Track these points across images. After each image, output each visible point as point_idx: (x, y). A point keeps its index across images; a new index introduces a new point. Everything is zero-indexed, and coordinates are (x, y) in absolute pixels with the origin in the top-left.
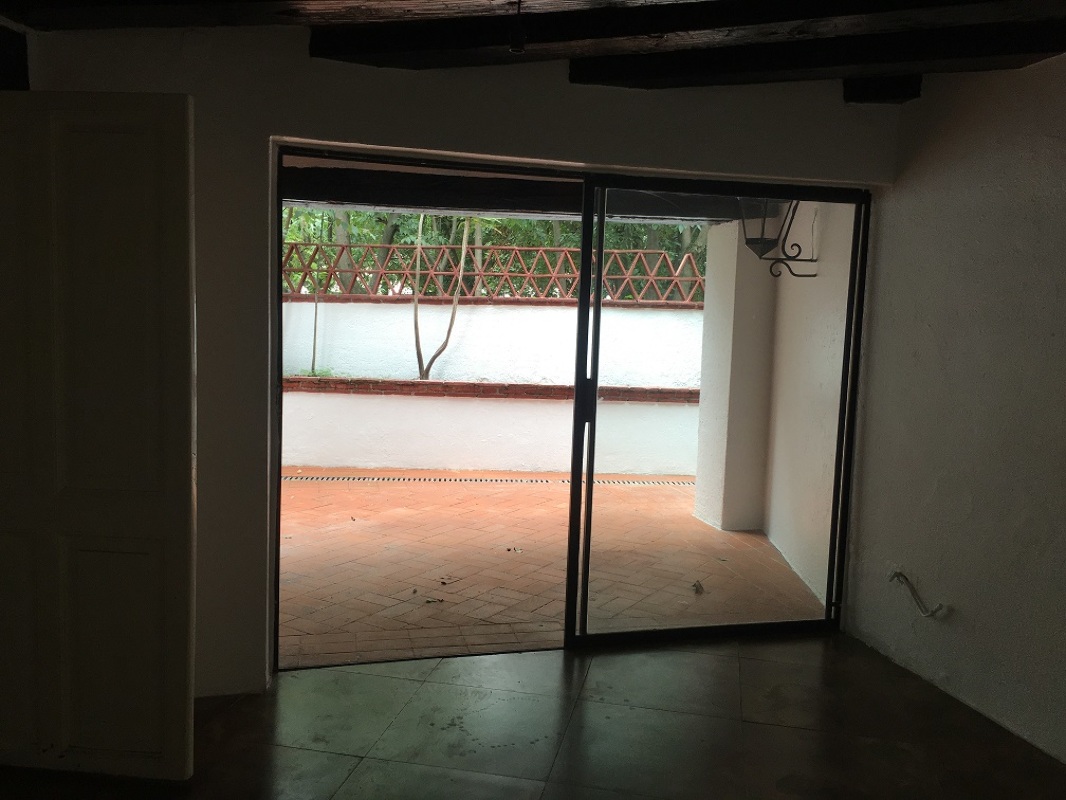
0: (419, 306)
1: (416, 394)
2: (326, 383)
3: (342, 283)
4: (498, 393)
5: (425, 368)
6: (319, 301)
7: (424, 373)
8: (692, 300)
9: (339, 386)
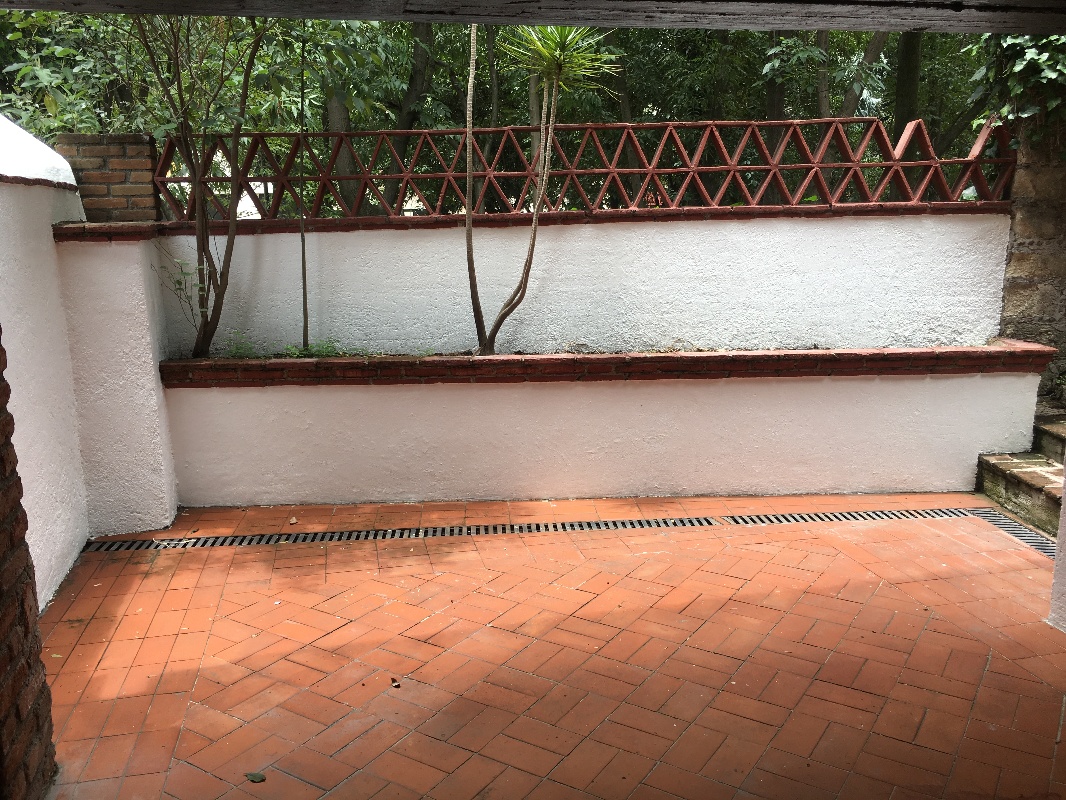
0: (475, 231)
1: (479, 381)
2: (327, 369)
3: (344, 199)
4: (613, 372)
5: (488, 334)
6: (308, 231)
7: (487, 343)
8: (922, 199)
9: (351, 374)
